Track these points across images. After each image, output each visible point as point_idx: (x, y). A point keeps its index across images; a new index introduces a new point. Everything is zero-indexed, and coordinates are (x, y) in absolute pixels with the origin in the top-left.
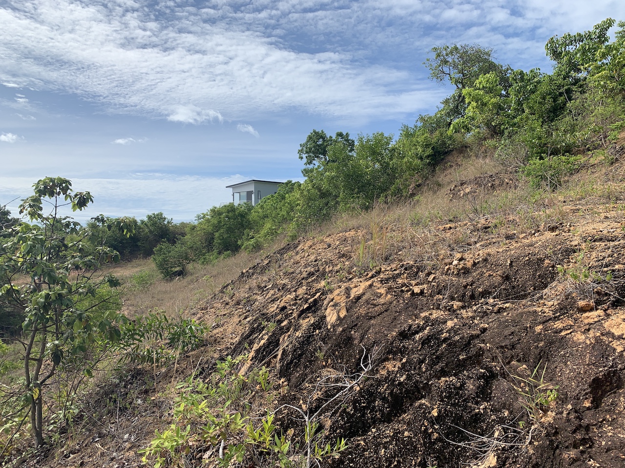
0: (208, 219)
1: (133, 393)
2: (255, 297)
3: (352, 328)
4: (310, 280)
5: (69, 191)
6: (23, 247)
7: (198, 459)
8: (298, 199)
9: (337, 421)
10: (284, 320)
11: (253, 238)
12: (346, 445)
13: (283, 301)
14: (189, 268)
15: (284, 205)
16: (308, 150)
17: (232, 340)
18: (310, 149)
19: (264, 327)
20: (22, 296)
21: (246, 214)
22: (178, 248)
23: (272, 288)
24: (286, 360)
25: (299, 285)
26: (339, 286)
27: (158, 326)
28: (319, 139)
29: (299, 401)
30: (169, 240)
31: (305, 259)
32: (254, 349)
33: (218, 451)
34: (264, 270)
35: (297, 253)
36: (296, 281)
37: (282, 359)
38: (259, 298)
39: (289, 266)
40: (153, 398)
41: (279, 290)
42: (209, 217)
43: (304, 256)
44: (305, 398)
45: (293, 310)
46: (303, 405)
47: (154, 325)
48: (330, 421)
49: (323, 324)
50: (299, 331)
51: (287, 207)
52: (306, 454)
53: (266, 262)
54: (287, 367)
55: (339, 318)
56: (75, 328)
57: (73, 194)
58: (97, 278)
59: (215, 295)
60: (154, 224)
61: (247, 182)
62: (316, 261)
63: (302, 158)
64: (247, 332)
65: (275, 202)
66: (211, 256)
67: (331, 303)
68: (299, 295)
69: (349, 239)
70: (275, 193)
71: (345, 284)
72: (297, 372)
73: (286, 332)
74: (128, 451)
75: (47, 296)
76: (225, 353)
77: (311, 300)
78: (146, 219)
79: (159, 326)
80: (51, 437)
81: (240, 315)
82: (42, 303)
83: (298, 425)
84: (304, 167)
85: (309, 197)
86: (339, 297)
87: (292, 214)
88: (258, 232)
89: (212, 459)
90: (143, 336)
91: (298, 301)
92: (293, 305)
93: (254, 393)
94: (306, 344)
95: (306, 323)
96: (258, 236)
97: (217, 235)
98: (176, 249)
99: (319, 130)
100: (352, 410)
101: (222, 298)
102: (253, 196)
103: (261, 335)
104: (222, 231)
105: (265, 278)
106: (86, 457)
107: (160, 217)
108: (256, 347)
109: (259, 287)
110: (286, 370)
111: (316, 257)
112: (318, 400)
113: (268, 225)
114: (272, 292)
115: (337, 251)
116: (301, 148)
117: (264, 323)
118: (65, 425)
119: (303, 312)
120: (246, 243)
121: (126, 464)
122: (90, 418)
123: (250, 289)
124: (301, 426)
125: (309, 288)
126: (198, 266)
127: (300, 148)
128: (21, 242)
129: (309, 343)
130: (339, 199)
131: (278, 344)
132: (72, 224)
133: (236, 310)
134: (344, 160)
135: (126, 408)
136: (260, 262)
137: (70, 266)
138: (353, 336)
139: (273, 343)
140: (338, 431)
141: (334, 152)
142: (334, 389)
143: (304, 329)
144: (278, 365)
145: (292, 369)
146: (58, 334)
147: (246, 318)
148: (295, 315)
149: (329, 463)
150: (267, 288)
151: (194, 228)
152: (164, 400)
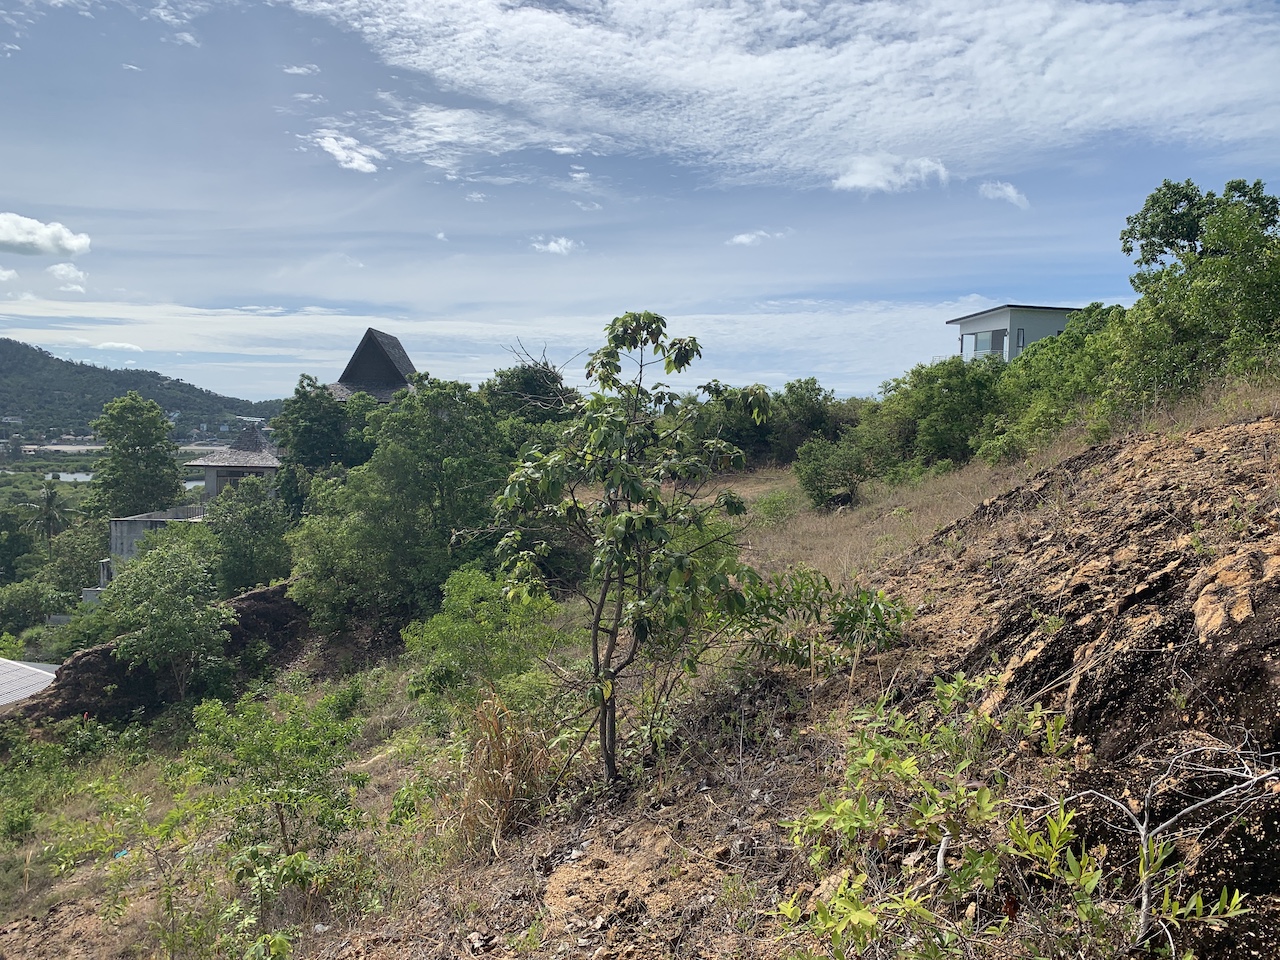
0: (906, 390)
1: (767, 717)
2: (1012, 559)
3: (1265, 649)
4: (1148, 531)
5: (661, 338)
6: (594, 438)
7: (894, 863)
8: (1117, 346)
9: (1219, 850)
10: (1084, 614)
11: (1002, 432)
12: (1244, 907)
13: (1080, 572)
14: (864, 491)
15: (1080, 360)
16: (1148, 229)
17: (960, 643)
18: (1154, 226)
19: (1035, 624)
20: (590, 520)
21: (989, 379)
22: (843, 450)
23: (1053, 542)
24: (1090, 699)
25: (1118, 542)
26: (1231, 549)
27: (812, 596)
28: (1177, 202)
29: (1122, 791)
30: (825, 433)
31: (1134, 482)
32: (1010, 666)
33: (934, 856)
34: (1032, 502)
35: (1115, 469)
36: (1112, 530)
37: (1078, 696)
38: (1021, 561)
39: (1094, 497)
40: (803, 732)
41: (1069, 547)
42: (909, 388)
43: (1133, 477)
44: (1135, 786)
45: (1107, 593)
46: (1130, 800)
47: (806, 594)
48: (1198, 847)
49: (1185, 632)
50: (1124, 640)
51: (1087, 364)
52: (1138, 904)
53: (1038, 485)
54: (1090, 714)
55: (1229, 622)
56: (671, 583)
57: (667, 344)
58: (708, 497)
59: (921, 548)
60: (799, 400)
61: (993, 310)
62: (1164, 488)
63: (1129, 250)
64: (996, 631)
65: (1057, 353)
66: (911, 468)
67: (1210, 587)
68: (1120, 562)
69: (1257, 440)
70: (1059, 333)
71: (1247, 546)
72: (1117, 728)
73: (1087, 640)
74: (759, 818)
75: (630, 522)
76: (947, 667)
77: (1156, 575)
78: (783, 391)
79: (815, 596)
80: (629, 769)
81: (978, 594)
82: (621, 532)
83: (1117, 841)
84: (1136, 270)
85: (1146, 340)
86: (1231, 575)
87: (1100, 380)
88: (1015, 420)
89: (920, 870)
90: (783, 612)
91: (1117, 576)
92: (1105, 582)
93: (1012, 755)
94: (1139, 671)
95: (1141, 624)
96: (1016, 428)
97: (923, 424)
98: (840, 452)
99: (1179, 180)
100: (1260, 833)
101: (937, 556)
102: (1006, 340)
103: (1027, 639)
104: (934, 416)
105: (1036, 521)
106: (687, 816)
107: (811, 386)
108: (1015, 662)
109: (1022, 538)
110: (1089, 720)
111: (1165, 479)
112: (1169, 795)
113: (1039, 405)
114: (1052, 551)
115: (1224, 467)
116: (1129, 227)
117: (1036, 615)
118: (650, 752)
119: (1132, 600)
120: (986, 445)
121: (757, 842)
122: (694, 747)
123: (1000, 540)
124: (1126, 843)
125: (1145, 549)
126: (883, 486)
127: (1127, 227)
128: (590, 427)
129: (1149, 670)
130: (1227, 345)
131: (1067, 663)
132: (667, 397)
133: (969, 582)
134: (1247, 247)
135: (754, 742)
136: (1022, 484)
137: (662, 472)
138: (1268, 667)
139: (1058, 659)
140: (1221, 872)
141: (1220, 229)
142: (1212, 779)
143: (1135, 636)
144: (1069, 708)
145: (1103, 720)
146: (642, 590)
147: (991, 600)
148: (1112, 604)
149: (1195, 938)
150: (1040, 541)
151: (875, 409)
152: (823, 738)
